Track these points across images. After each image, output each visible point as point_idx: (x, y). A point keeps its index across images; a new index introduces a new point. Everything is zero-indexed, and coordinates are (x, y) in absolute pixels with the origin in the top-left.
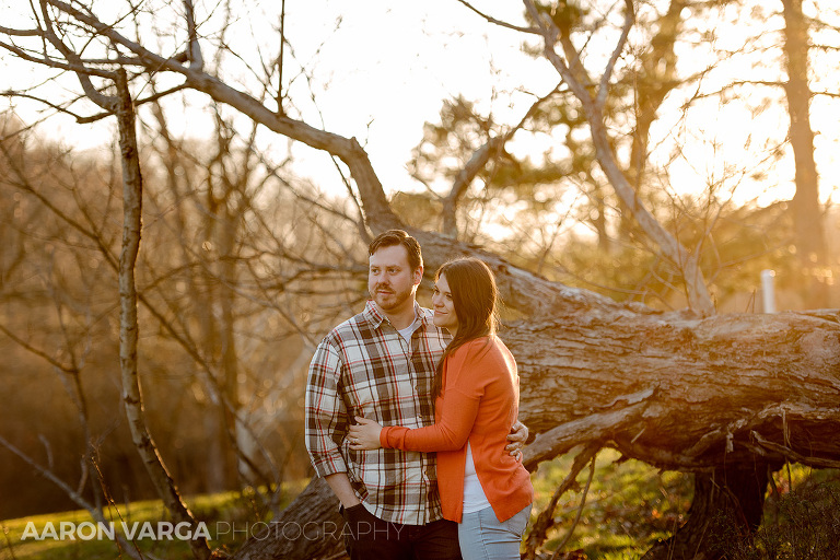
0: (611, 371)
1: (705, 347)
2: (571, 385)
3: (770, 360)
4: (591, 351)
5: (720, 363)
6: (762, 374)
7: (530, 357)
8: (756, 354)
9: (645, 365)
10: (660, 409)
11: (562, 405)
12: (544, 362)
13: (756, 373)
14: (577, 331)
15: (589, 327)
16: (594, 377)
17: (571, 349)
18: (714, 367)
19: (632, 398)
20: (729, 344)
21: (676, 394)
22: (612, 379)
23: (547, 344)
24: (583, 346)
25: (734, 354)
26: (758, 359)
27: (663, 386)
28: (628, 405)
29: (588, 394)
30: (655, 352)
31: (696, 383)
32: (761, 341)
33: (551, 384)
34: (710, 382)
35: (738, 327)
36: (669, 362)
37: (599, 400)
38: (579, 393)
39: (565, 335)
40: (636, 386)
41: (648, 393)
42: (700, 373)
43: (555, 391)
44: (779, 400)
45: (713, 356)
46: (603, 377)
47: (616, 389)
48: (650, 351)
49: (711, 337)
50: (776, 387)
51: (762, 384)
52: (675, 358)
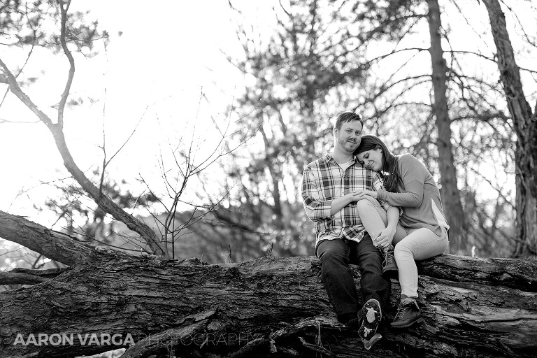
0: (179, 299)
1: (251, 280)
2: (147, 309)
3: (301, 288)
4: (164, 284)
5: (265, 290)
6: (297, 298)
7: (116, 290)
8: (291, 285)
9: (207, 294)
10: (218, 324)
11: (139, 324)
12: (127, 293)
13: (292, 297)
14: (152, 270)
15: (161, 268)
16: (165, 303)
17: (148, 283)
18: (261, 294)
19: (199, 317)
20: (271, 277)
21: (231, 313)
22: (180, 304)
23: (129, 280)
24: (158, 281)
25: (274, 284)
26: (294, 287)
27: (221, 308)
28: (195, 322)
29: (159, 315)
30: (212, 284)
31: (244, 306)
32: (293, 275)
33: (132, 308)
34: (256, 304)
35: (275, 266)
36: (224, 291)
37: (168, 319)
38: (153, 314)
39: (143, 273)
40: (200, 309)
41: (210, 313)
42: (248, 298)
43: (135, 313)
44: (312, 316)
45: (260, 286)
46: (174, 303)
47: (182, 311)
48: (208, 284)
49: (254, 273)
50: (307, 307)
51: (296, 305)
52: (228, 288)
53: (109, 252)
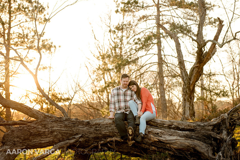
0: (70, 131)
1: (93, 125)
2: (60, 134)
3: (109, 128)
4: (66, 126)
5: (98, 129)
6: (107, 131)
7: (51, 127)
8: (106, 127)
9: (79, 129)
10: (83, 139)
11: (58, 138)
12: (54, 129)
13: (106, 131)
14: (62, 122)
15: (65, 121)
16: (66, 132)
17: (61, 126)
18: (96, 130)
19: (76, 137)
20: (100, 125)
21: (87, 136)
22: (71, 132)
23: (55, 124)
24: (64, 125)
25: (101, 127)
26: (107, 128)
27: (84, 134)
28: (75, 138)
29: (64, 136)
30: (81, 126)
31: (91, 133)
32: (107, 124)
33: (56, 133)
34: (95, 133)
35: (101, 121)
36: (85, 129)
37: (67, 137)
38: (62, 135)
39: (59, 122)
40: (77, 134)
41: (80, 135)
42: (92, 131)
43: (56, 135)
44: (112, 137)
45: (96, 127)
46: (69, 132)
47: (72, 135)
48: (80, 126)
49: (94, 123)
50: (111, 134)
51: (107, 134)
52: (86, 128)
53: (50, 115)
